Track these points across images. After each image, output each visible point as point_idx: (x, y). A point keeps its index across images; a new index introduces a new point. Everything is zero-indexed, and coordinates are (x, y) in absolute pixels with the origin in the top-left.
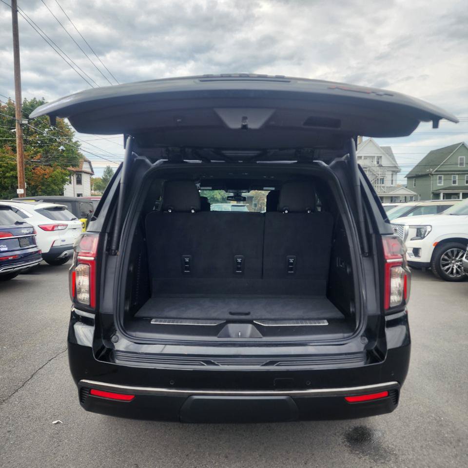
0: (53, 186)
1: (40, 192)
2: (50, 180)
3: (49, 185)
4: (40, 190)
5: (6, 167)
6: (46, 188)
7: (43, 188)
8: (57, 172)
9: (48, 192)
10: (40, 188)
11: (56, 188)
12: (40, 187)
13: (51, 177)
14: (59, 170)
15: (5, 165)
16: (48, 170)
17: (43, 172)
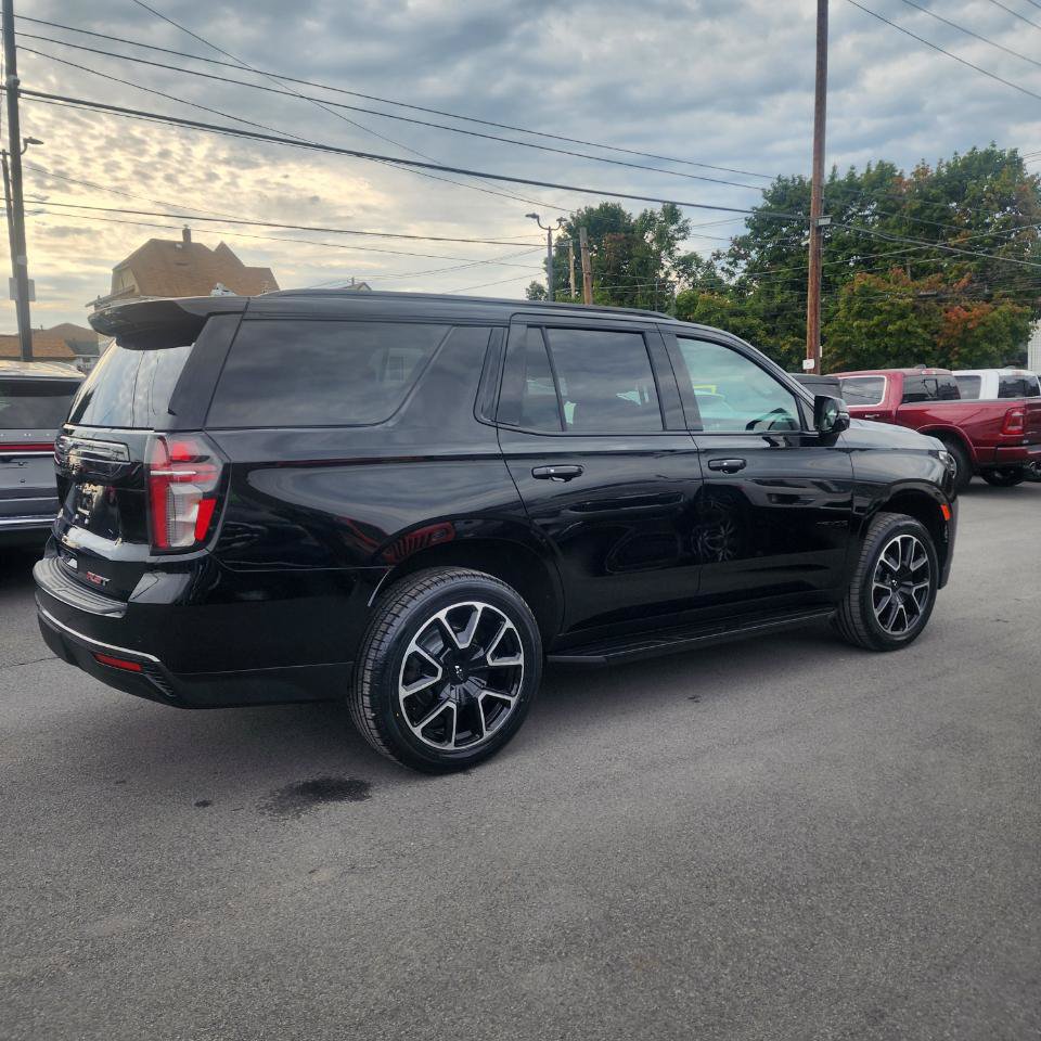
0: (985, 345)
1: (956, 360)
2: (979, 331)
3: (978, 344)
4: (956, 357)
5: (889, 312)
6: (971, 352)
7: (964, 351)
8: (1000, 313)
9: (974, 359)
10: (957, 353)
11: (993, 348)
12: (956, 349)
13: (984, 324)
14: (1007, 306)
15: (888, 308)
16: (979, 309)
17: (963, 314)
